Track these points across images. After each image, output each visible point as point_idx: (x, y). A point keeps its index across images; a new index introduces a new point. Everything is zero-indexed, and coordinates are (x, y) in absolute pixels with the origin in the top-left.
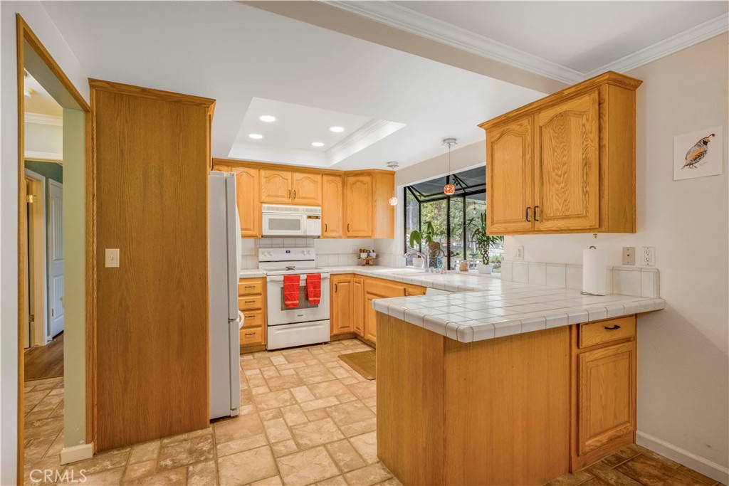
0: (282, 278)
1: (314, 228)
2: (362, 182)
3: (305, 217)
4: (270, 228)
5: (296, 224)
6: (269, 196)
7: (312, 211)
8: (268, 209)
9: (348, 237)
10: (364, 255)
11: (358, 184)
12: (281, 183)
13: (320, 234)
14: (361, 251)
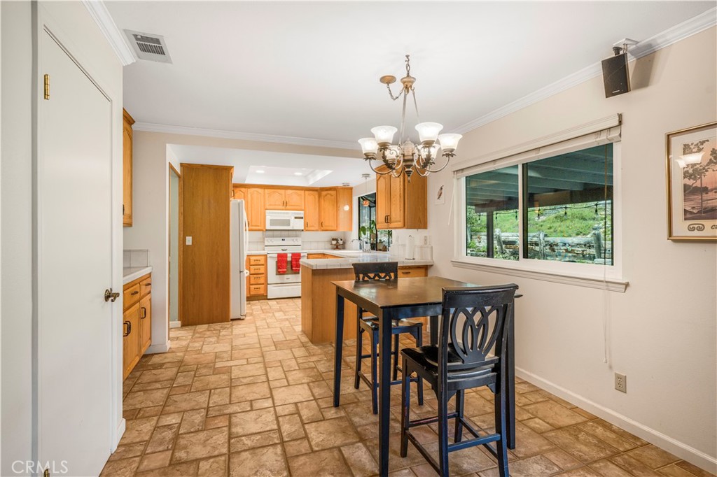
0: (276, 255)
1: (299, 225)
2: (331, 195)
3: (293, 218)
4: (271, 225)
5: (287, 222)
6: (270, 205)
7: (297, 214)
8: (270, 213)
9: (323, 230)
10: (334, 242)
11: (328, 196)
12: (277, 197)
13: (303, 228)
14: (333, 240)
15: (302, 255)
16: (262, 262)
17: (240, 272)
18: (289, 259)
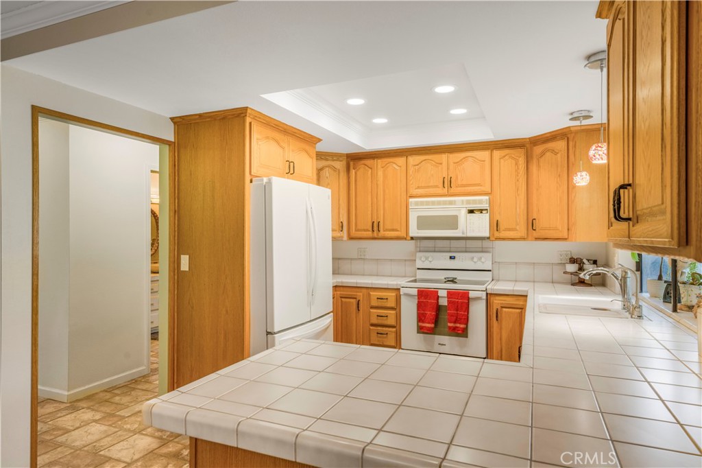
1: (479, 226)
2: (553, 151)
3: (464, 212)
4: (419, 228)
5: (452, 222)
6: (418, 188)
7: (475, 202)
8: (417, 204)
9: (537, 239)
10: (572, 268)
11: (548, 154)
12: (431, 169)
13: (487, 234)
14: (573, 261)
15: (472, 294)
16: (392, 303)
17: (268, 333)
18: (444, 302)
